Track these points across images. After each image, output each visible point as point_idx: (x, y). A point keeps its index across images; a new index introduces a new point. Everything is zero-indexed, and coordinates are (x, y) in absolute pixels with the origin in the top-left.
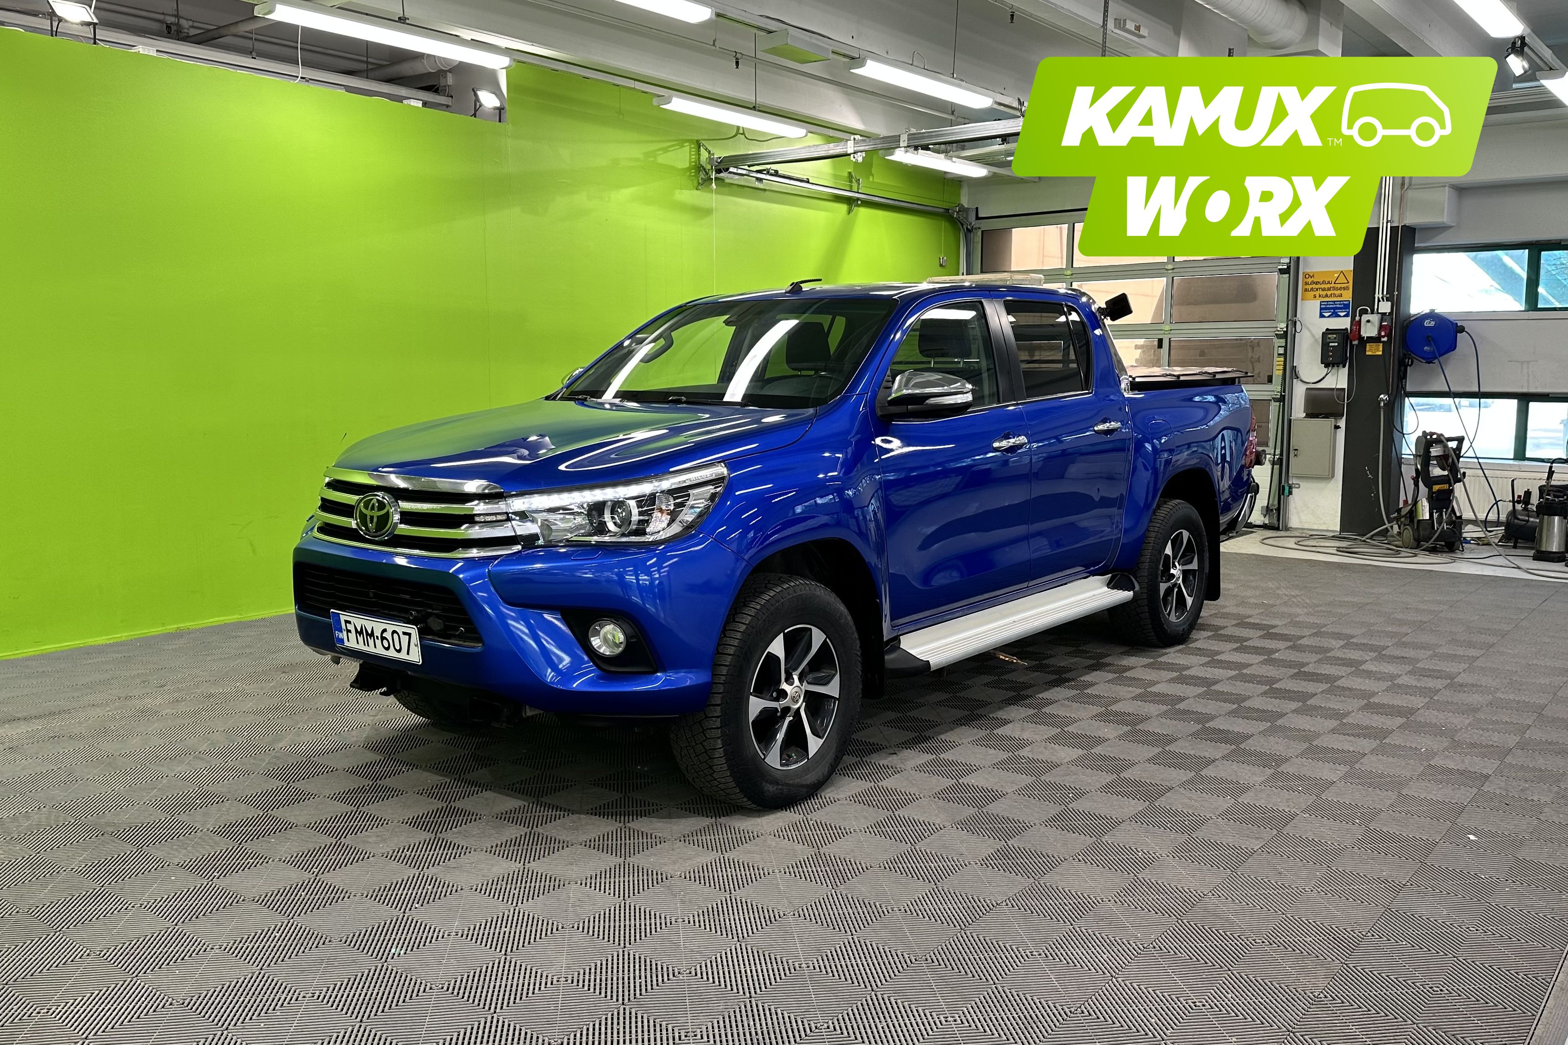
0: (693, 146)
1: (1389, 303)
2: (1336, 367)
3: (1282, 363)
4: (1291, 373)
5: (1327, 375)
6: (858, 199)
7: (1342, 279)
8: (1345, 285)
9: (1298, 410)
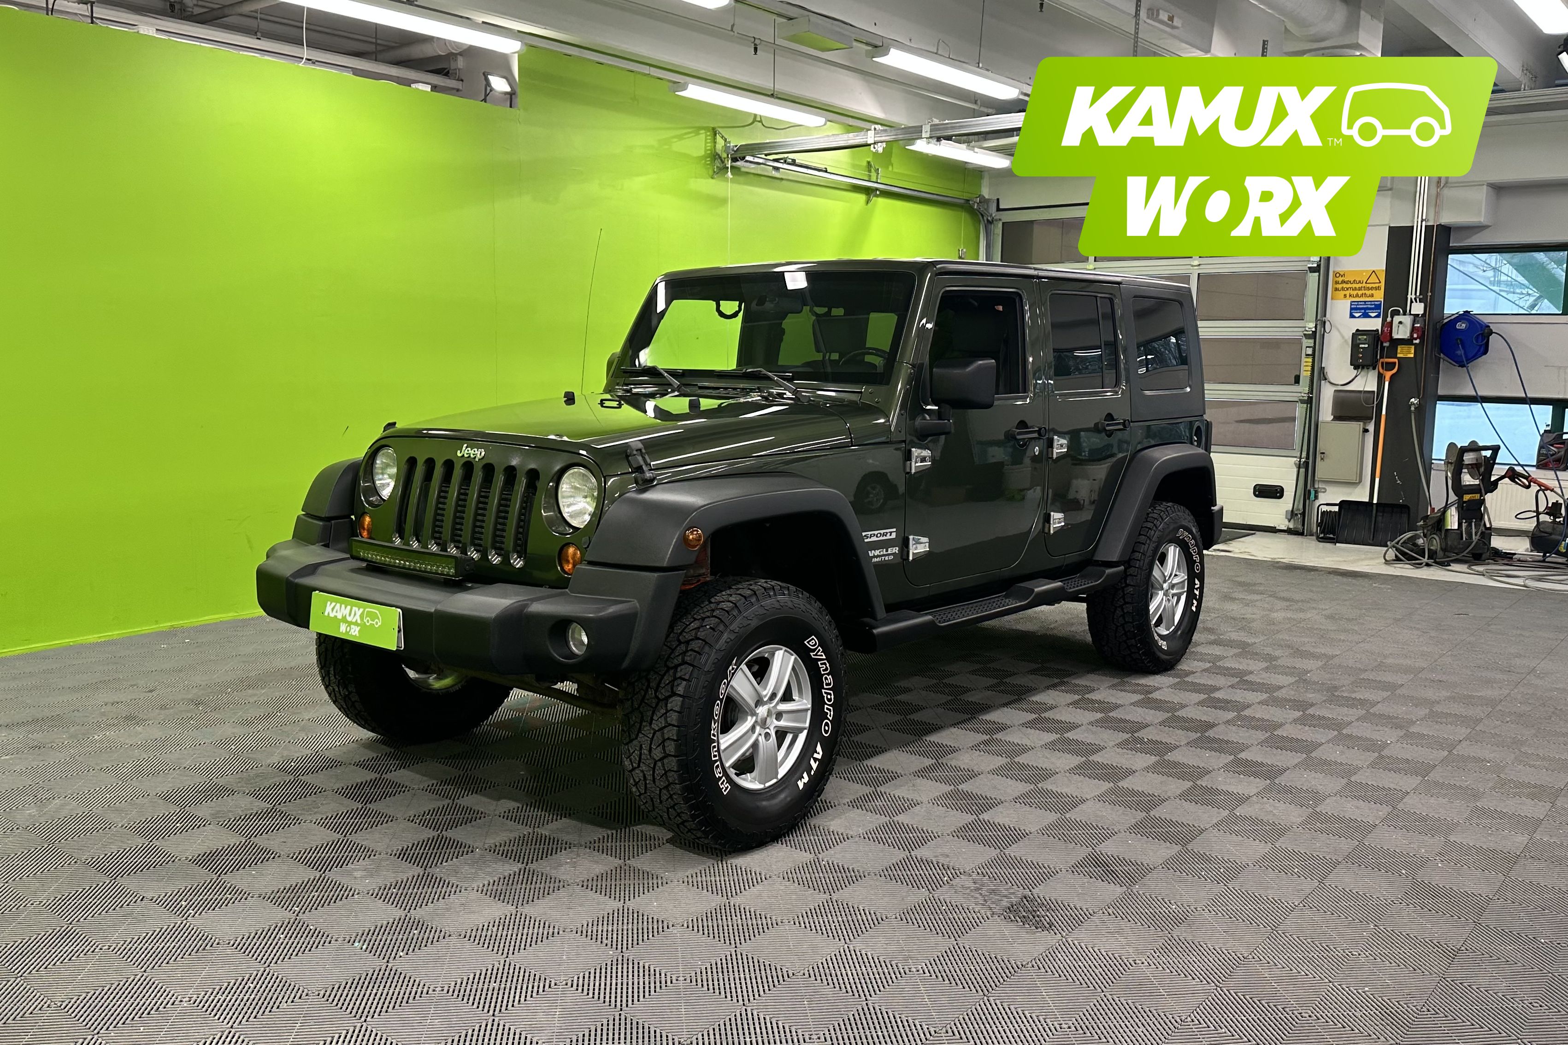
0: (708, 133)
1: (1423, 304)
2: (1365, 370)
3: (1310, 364)
4: (1319, 374)
5: (1356, 376)
6: (877, 189)
7: (1373, 279)
8: (1377, 285)
9: (1326, 413)
